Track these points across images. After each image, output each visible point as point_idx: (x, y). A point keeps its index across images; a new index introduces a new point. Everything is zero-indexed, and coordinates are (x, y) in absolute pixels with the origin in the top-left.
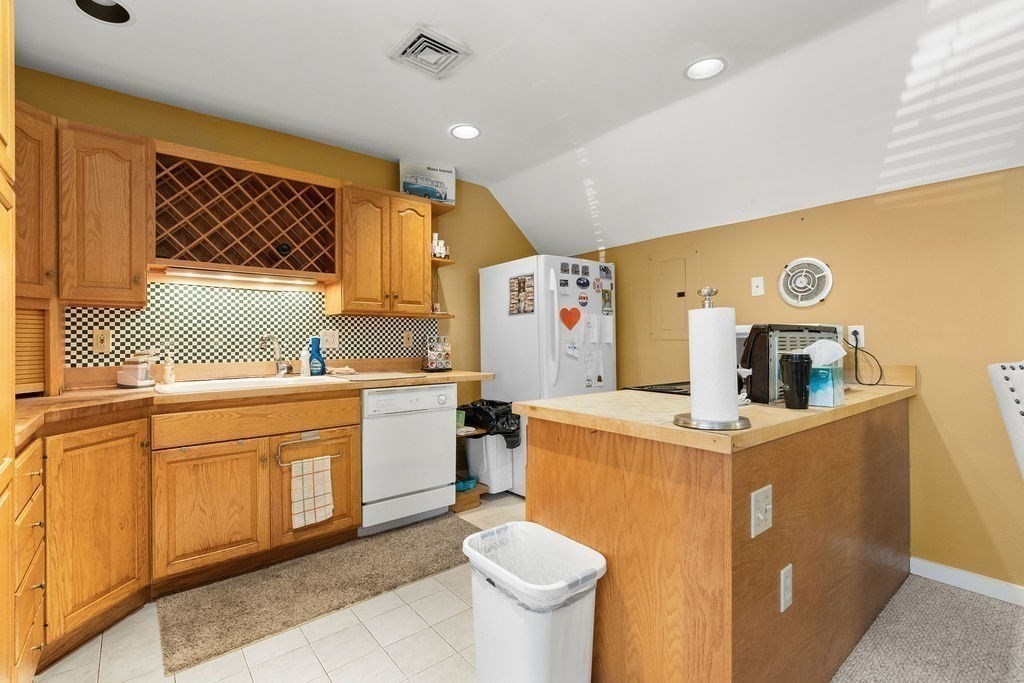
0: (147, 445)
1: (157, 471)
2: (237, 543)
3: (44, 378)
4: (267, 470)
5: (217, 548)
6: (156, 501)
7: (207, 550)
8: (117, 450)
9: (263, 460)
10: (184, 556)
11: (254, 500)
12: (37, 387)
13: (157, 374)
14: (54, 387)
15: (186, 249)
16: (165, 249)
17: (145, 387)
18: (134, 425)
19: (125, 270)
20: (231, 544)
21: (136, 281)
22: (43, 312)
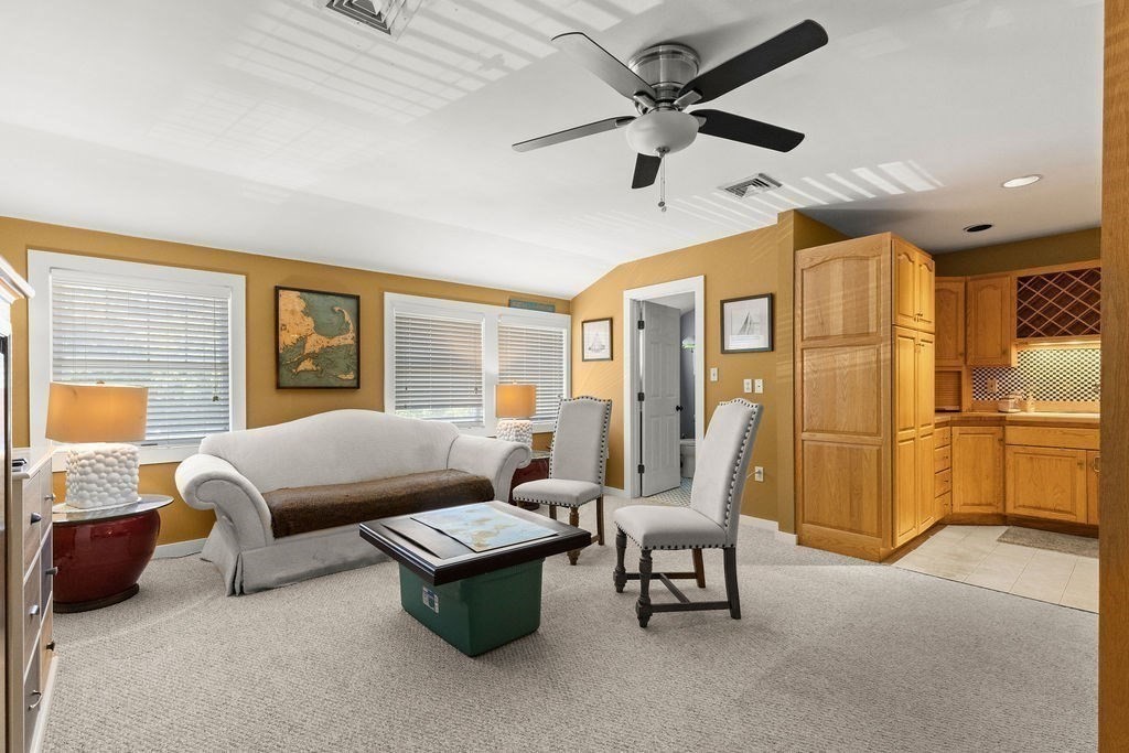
0: (1002, 440)
1: (1008, 456)
2: (1059, 511)
3: (960, 404)
4: (1084, 472)
5: (1045, 509)
6: (1008, 471)
7: (1039, 508)
8: (986, 440)
9: (1080, 464)
10: (1024, 506)
11: (1073, 489)
12: (957, 408)
13: (1021, 405)
14: (964, 408)
15: (1037, 330)
16: (1024, 333)
17: (1014, 412)
18: (994, 429)
19: (999, 348)
20: (1055, 510)
21: (1005, 353)
22: (959, 373)
